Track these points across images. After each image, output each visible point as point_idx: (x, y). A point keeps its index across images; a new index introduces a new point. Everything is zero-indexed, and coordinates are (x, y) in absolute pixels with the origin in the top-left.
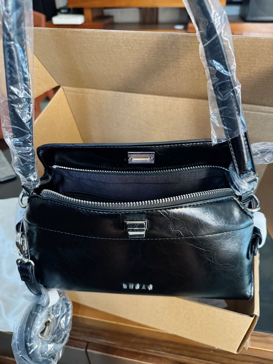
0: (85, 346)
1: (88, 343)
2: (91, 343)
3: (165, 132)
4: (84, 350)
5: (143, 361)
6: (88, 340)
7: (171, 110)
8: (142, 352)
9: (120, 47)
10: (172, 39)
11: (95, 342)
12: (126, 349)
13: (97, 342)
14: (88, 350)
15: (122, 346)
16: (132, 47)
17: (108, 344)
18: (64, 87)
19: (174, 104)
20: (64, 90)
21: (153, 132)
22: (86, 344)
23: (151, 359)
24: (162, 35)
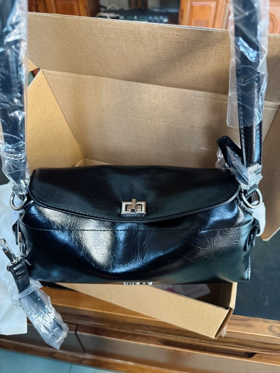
0: (75, 329)
1: (77, 325)
2: (81, 325)
3: (151, 120)
4: (74, 332)
5: (131, 341)
6: (77, 323)
7: (156, 98)
8: (130, 332)
9: (94, 34)
10: (148, 29)
11: (83, 324)
12: (115, 329)
13: (86, 324)
14: (78, 333)
15: (110, 328)
16: (107, 35)
17: (97, 325)
18: (43, 70)
19: (158, 92)
20: (44, 73)
21: (139, 119)
22: (75, 326)
23: (138, 338)
24: (137, 24)
